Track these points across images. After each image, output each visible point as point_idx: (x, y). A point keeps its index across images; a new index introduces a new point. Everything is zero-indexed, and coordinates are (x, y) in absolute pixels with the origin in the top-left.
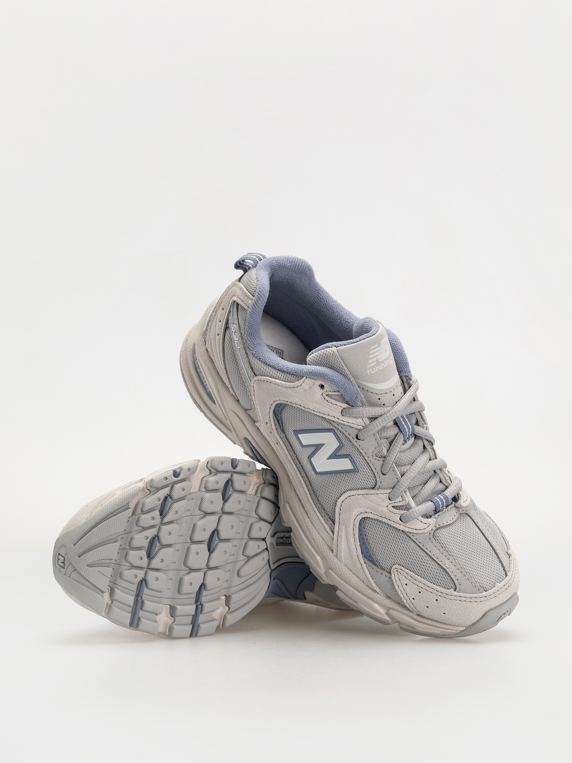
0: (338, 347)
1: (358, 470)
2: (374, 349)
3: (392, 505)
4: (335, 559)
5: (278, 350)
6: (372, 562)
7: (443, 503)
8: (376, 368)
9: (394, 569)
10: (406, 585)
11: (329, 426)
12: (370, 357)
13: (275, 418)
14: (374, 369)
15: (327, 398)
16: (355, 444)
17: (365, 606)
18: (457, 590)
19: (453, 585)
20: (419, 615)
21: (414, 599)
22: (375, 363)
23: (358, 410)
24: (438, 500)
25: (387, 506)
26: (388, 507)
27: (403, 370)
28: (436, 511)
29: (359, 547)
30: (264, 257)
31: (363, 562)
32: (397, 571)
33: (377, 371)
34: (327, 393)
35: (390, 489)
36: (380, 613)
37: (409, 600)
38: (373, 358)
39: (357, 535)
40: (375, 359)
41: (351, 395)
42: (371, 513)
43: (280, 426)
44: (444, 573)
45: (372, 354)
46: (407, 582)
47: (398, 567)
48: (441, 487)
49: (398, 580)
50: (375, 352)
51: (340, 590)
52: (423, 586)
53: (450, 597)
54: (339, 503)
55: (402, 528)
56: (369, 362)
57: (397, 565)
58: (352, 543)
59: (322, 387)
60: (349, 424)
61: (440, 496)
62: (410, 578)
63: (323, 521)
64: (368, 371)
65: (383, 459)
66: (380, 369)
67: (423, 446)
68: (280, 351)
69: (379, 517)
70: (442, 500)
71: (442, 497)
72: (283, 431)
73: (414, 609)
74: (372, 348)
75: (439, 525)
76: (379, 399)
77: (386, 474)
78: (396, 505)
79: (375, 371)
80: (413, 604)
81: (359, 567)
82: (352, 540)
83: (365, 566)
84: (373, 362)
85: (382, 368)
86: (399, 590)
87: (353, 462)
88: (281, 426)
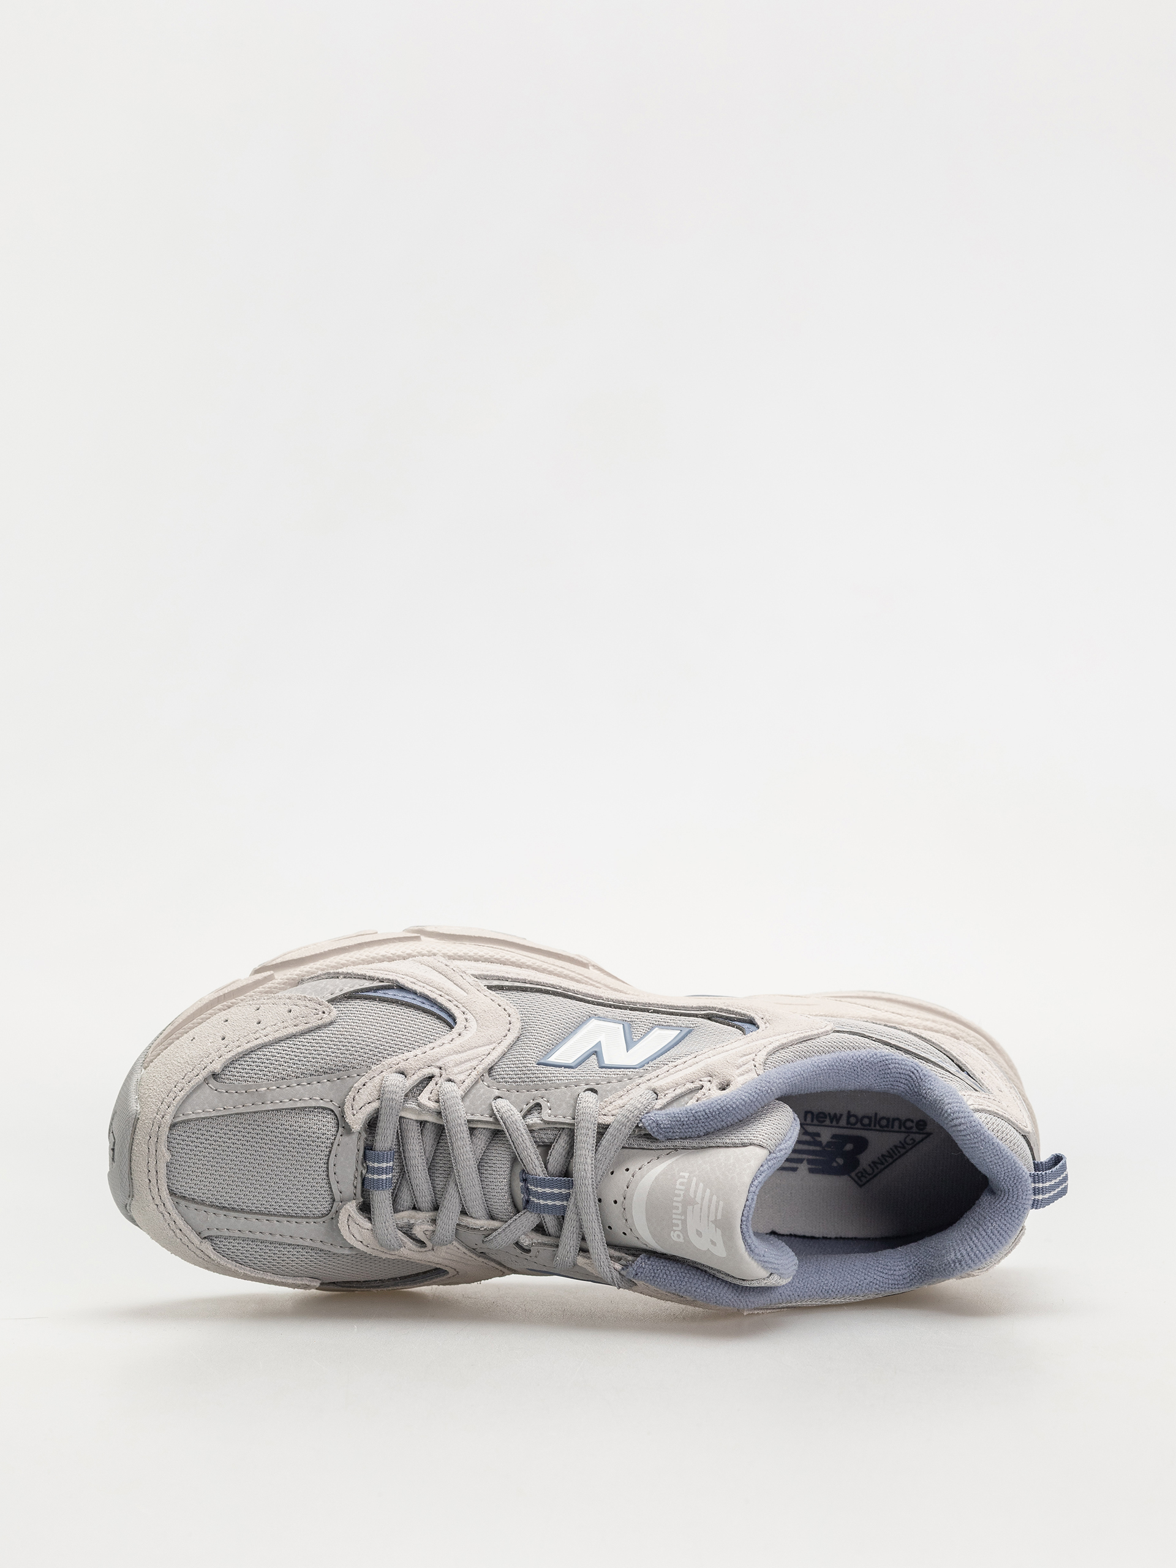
5: (869, 1177)
7: (374, 1171)
22: (692, 1196)
24: (384, 1165)
25: (441, 1066)
26: (439, 1069)
30: (1036, 1205)
38: (703, 1199)
40: (699, 1200)
48: (405, 1198)
50: (709, 1208)
61: (388, 1176)
66: (675, 1200)
68: (864, 1180)
70: (379, 1171)
76: (627, 1170)
79: (678, 1188)
84: (696, 1193)
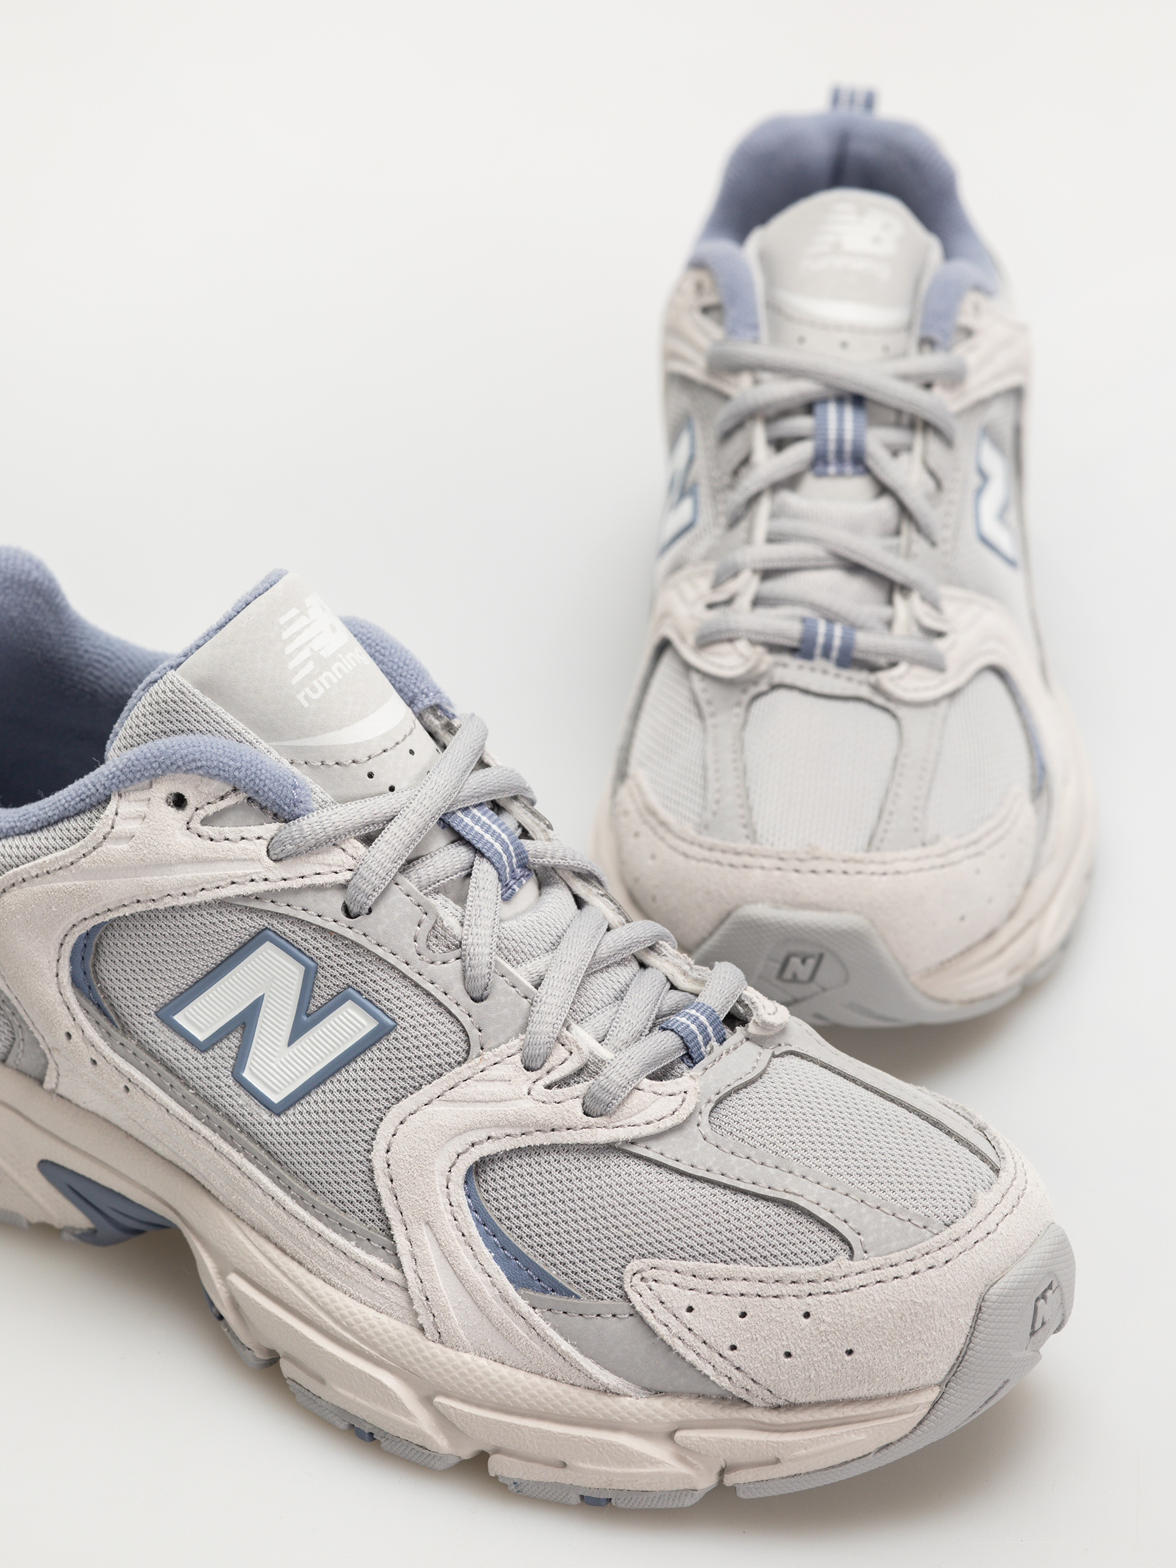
0: (180, 664)
1: (393, 1020)
2: (290, 622)
3: (541, 1083)
4: (437, 1348)
6: (557, 1289)
7: (703, 1030)
8: (322, 679)
9: (631, 1279)
10: (690, 1309)
11: (249, 925)
12: (289, 650)
13: (82, 1000)
14: (315, 683)
15: (206, 830)
16: (350, 934)
17: (591, 1461)
18: (858, 1252)
19: (837, 1245)
20: (778, 1408)
21: (733, 1348)
22: (310, 666)
23: (316, 819)
24: (686, 1022)
25: (529, 1094)
26: (532, 1093)
27: (416, 690)
28: (690, 1058)
29: (495, 1268)
31: (523, 1306)
32: (642, 1279)
33: (328, 686)
34: (202, 814)
35: (517, 1036)
36: (652, 1462)
37: (721, 1359)
38: (299, 649)
39: (473, 1230)
40: (306, 653)
41: (276, 784)
42: (489, 1138)
43: (111, 1021)
44: (794, 1218)
45: (291, 639)
46: (689, 1298)
47: (642, 1266)
48: (677, 998)
49: (658, 1307)
50: (299, 633)
51: (497, 1451)
52: (743, 1287)
53: (843, 1284)
54: (378, 1164)
55: (602, 1135)
56: (292, 665)
57: (636, 1261)
58: (470, 1265)
59: (179, 801)
60: (307, 881)
61: (688, 1010)
62: (693, 1282)
63: (357, 1251)
64: (300, 697)
65: (457, 952)
66: (335, 680)
67: (572, 900)
69: (519, 1138)
70: (697, 1023)
71: (693, 1012)
72: (125, 1030)
73: (750, 1385)
74: (282, 620)
75: (718, 1094)
76: (371, 775)
77: (486, 993)
78: (555, 1076)
79: (321, 691)
80: (738, 1369)
81: (520, 1330)
82: (463, 1254)
83: (536, 1317)
84: (303, 665)
85: (340, 676)
86: (676, 1340)
87: (369, 1005)
88: (114, 1018)
